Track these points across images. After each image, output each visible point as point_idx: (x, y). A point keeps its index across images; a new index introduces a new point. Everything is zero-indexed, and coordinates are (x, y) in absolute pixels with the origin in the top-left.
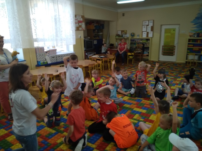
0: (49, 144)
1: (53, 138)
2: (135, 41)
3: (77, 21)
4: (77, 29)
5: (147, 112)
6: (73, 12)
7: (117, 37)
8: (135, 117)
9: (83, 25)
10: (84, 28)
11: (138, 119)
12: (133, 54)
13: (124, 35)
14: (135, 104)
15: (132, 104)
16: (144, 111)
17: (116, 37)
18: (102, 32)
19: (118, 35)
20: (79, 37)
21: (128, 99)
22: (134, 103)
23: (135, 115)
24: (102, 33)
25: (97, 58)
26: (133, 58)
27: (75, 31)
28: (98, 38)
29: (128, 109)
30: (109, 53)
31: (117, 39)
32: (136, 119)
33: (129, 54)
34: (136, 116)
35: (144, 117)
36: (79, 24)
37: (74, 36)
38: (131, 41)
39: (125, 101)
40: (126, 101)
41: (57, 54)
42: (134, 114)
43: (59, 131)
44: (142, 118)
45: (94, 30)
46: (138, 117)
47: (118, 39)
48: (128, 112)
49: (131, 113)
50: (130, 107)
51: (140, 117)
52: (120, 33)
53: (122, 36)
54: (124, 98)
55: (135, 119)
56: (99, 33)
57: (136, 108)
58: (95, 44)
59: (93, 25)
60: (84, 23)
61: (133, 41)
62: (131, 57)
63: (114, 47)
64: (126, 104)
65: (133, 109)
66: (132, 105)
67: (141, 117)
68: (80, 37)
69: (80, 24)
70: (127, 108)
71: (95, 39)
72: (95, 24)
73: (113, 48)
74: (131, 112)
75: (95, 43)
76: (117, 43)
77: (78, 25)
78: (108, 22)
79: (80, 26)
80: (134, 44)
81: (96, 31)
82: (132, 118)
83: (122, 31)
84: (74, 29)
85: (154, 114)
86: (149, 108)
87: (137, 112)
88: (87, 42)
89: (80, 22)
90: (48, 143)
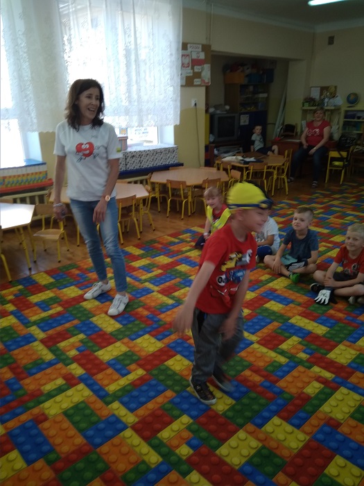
0: (21, 392)
1: (38, 376)
2: (359, 118)
3: (187, 60)
4: (188, 82)
5: (328, 333)
6: (178, 36)
7: (307, 107)
8: (284, 346)
9: (206, 72)
10: (207, 81)
11: (293, 351)
12: (344, 154)
13: (326, 100)
14: (299, 305)
15: (292, 302)
16: (320, 330)
17: (303, 106)
18: (266, 90)
19: (310, 100)
20: (193, 104)
21: (285, 287)
22: (301, 300)
23: (289, 337)
24: (265, 95)
25: (233, 164)
26: (344, 166)
27: (179, 88)
28: (252, 109)
29: (272, 317)
30: (276, 151)
31: (305, 112)
32: (286, 352)
33: (334, 154)
34: (291, 343)
35: (313, 347)
36: (193, 68)
37: (176, 101)
38: (346, 117)
39: (276, 290)
40: (279, 292)
41: (129, 150)
42: (287, 335)
43: (63, 357)
44: (304, 352)
45: (243, 87)
46: (294, 347)
47: (311, 110)
48: (270, 327)
49: (280, 331)
50: (283, 312)
51: (300, 347)
52: (315, 94)
53: (321, 104)
54: (275, 282)
55: (282, 353)
56: (256, 96)
57: (299, 317)
58: (242, 123)
59: (243, 71)
60: (209, 65)
61: (353, 117)
62: (337, 163)
63: (297, 133)
64: (272, 302)
65: (290, 318)
66: (292, 305)
67: (304, 348)
68: (195, 104)
69: (197, 69)
70: (274, 313)
71: (243, 111)
72: (248, 69)
73: (292, 137)
74: (279, 328)
75: (245, 122)
76: (304, 123)
77: (192, 71)
78: (286, 62)
79: (198, 75)
80: (354, 126)
81: (251, 88)
82: (274, 348)
83: (323, 89)
84: (178, 81)
85: (348, 343)
86: (340, 320)
87: (298, 331)
88: (220, 118)
89: (195, 62)
90: (21, 388)
